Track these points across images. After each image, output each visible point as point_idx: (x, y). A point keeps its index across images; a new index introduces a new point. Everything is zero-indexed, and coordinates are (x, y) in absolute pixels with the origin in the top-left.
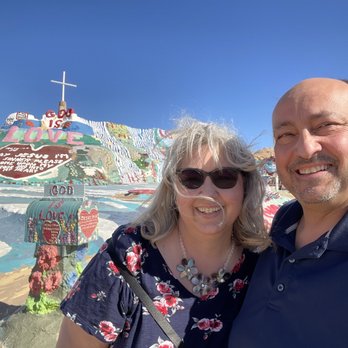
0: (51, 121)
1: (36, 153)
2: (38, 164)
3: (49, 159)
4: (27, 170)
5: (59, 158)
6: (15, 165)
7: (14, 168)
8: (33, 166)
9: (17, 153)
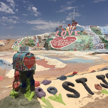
0: (70, 28)
1: (64, 39)
2: (64, 43)
3: (68, 41)
4: (61, 46)
5: (72, 41)
6: (58, 44)
7: (57, 45)
8: (63, 44)
9: (58, 40)
